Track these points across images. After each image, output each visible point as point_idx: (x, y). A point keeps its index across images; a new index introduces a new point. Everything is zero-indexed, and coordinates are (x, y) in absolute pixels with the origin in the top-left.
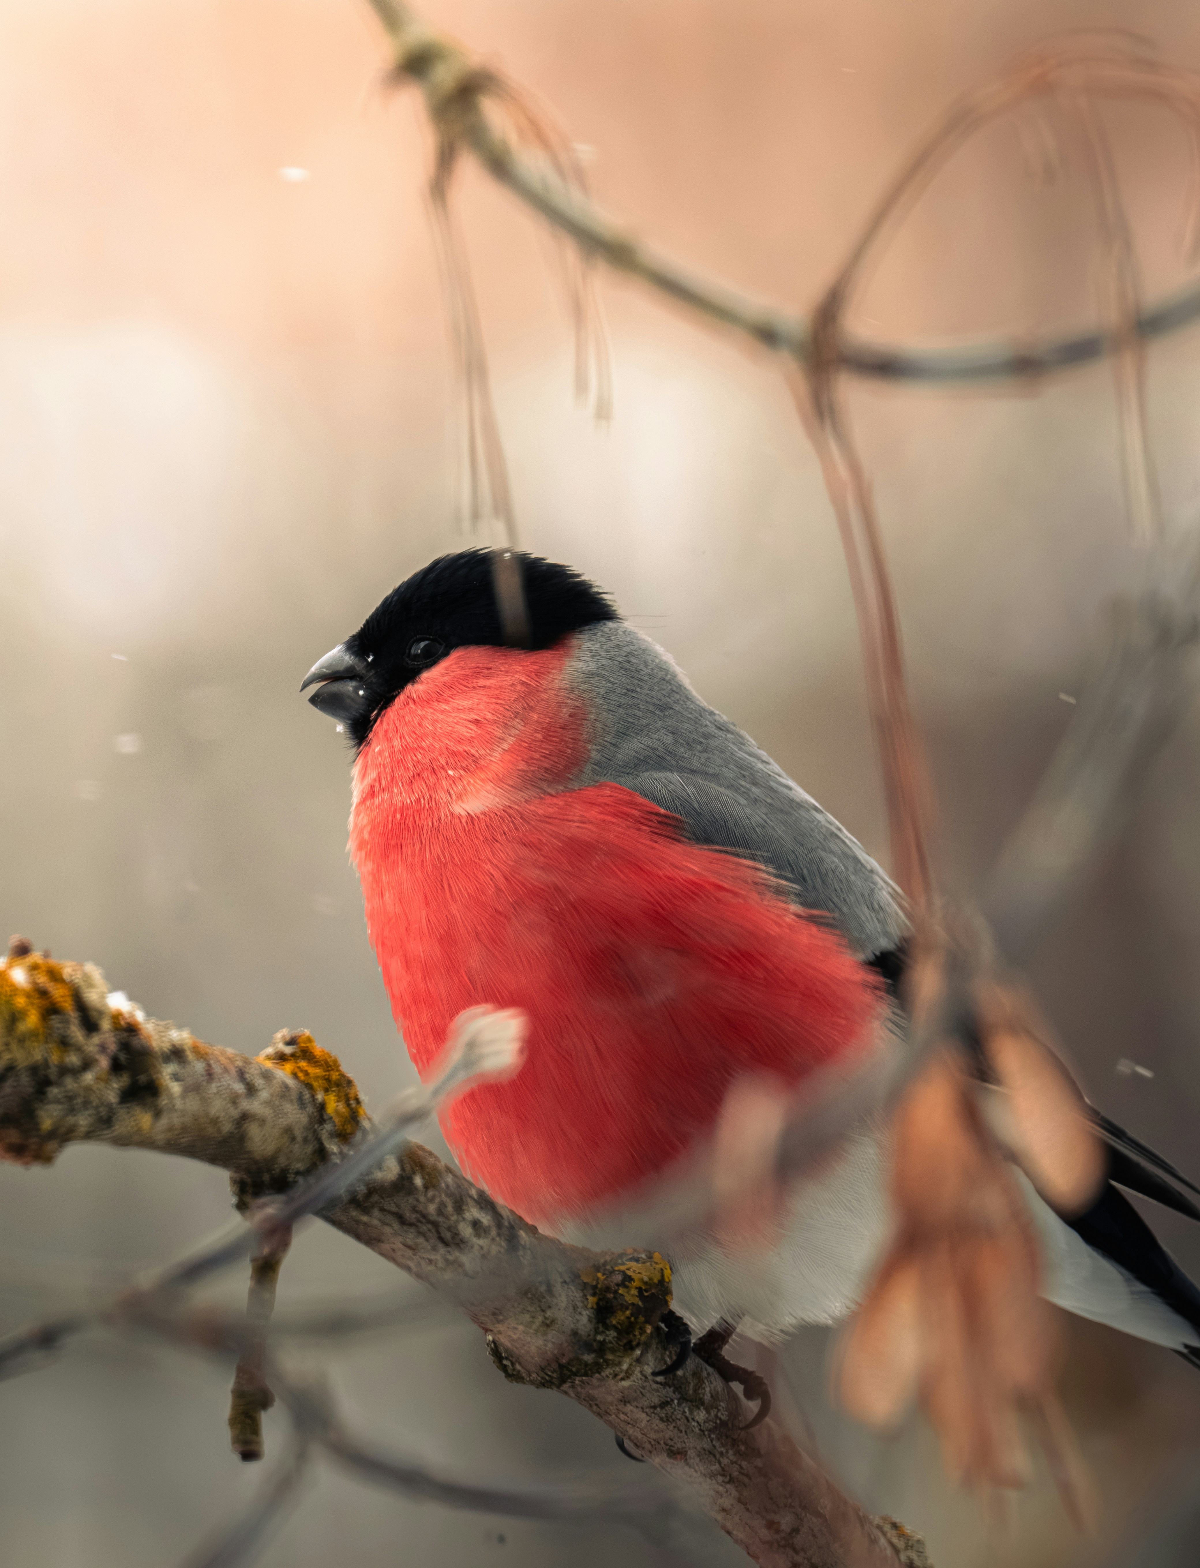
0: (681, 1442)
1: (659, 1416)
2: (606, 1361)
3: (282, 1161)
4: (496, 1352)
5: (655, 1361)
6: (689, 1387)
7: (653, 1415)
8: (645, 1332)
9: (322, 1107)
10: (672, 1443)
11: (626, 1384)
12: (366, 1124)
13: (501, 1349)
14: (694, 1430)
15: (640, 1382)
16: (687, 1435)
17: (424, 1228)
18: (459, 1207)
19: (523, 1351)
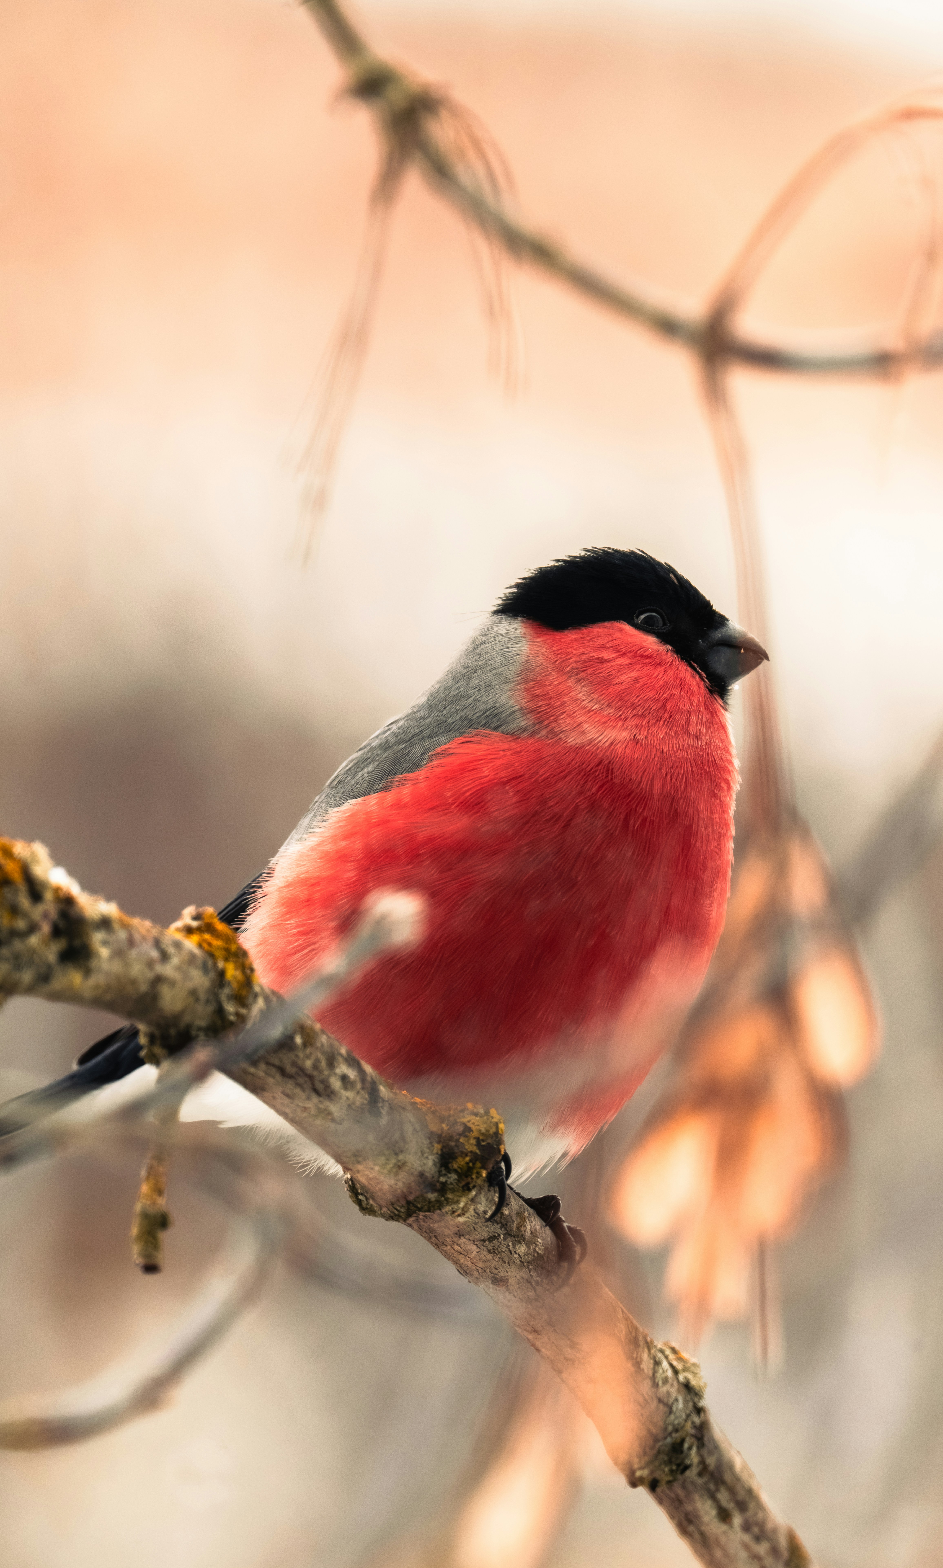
0: (504, 1271)
1: (487, 1249)
2: (447, 1200)
3: (187, 1019)
4: (354, 1188)
5: (487, 1200)
6: (513, 1224)
7: (482, 1247)
8: (481, 1176)
9: (222, 974)
10: (496, 1272)
11: (461, 1219)
12: (257, 989)
13: (358, 1186)
14: (516, 1261)
15: (473, 1218)
16: (509, 1265)
17: (301, 1080)
18: (331, 1062)
19: (377, 1189)
